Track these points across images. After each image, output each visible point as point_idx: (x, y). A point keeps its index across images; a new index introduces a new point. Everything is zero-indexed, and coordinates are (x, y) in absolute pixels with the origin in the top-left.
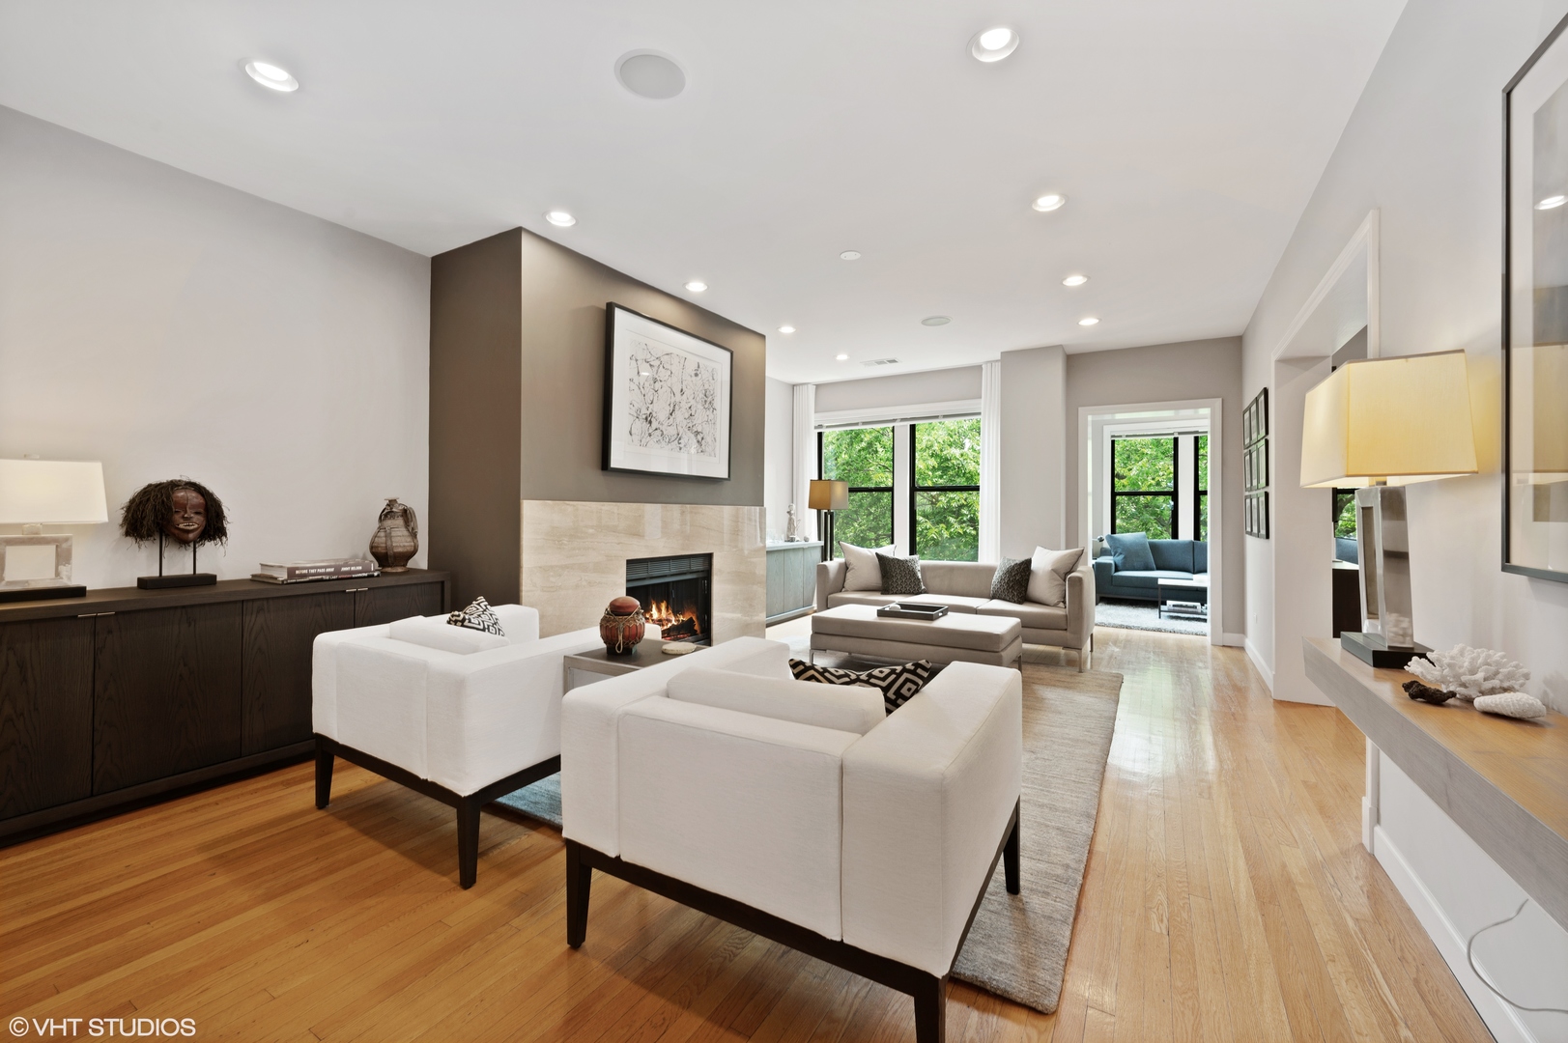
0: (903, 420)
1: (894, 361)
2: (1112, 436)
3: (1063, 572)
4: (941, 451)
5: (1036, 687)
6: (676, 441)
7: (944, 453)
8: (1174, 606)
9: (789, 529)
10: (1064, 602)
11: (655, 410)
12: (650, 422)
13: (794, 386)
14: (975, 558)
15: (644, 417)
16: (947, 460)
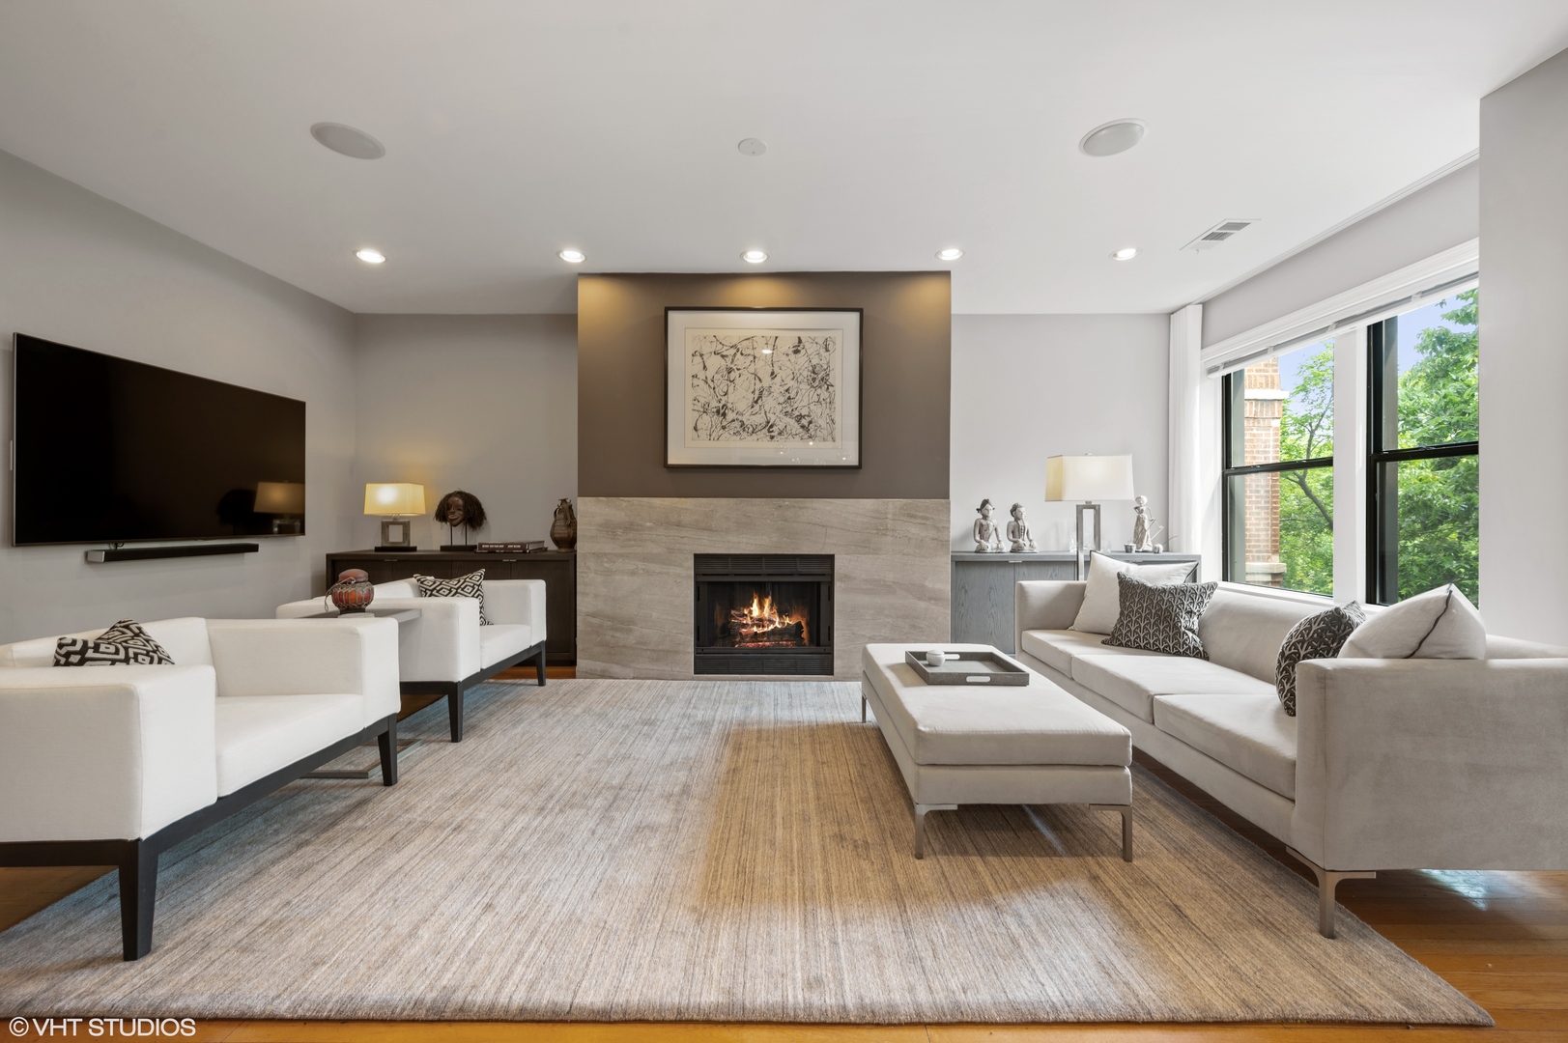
6: (765, 430)
11: (730, 401)
12: (724, 415)
13: (1170, 314)
15: (715, 410)
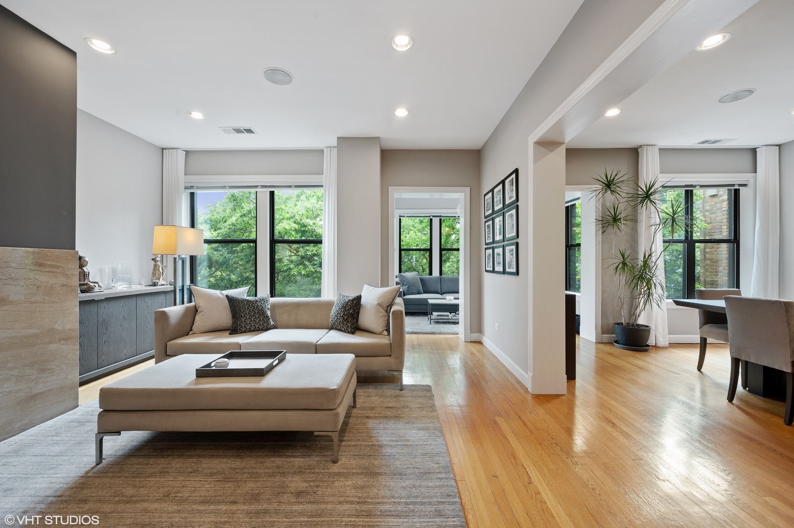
0: (263, 187)
1: (249, 131)
2: (400, 216)
3: (386, 305)
4: (301, 220)
5: (371, 423)
7: (303, 221)
8: (437, 316)
9: (154, 274)
10: (388, 330)
13: (164, 149)
14: (318, 293)
16: (305, 226)
